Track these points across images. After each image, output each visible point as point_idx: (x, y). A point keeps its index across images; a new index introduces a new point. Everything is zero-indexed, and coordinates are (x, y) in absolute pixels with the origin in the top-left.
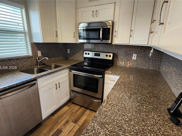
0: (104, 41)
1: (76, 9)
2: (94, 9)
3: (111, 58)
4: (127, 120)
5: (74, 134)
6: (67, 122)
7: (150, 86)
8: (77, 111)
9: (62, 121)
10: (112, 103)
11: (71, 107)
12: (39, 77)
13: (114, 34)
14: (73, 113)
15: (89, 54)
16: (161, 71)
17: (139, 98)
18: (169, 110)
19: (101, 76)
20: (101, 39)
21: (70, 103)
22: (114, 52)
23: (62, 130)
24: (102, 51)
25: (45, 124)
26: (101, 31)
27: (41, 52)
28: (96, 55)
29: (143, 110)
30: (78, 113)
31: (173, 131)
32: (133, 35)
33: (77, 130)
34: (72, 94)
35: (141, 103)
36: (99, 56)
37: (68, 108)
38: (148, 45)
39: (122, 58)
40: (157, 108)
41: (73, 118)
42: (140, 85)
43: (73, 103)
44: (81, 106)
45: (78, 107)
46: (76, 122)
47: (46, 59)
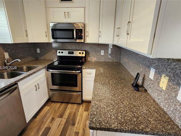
0: (78, 41)
1: (46, 8)
2: (66, 10)
3: (84, 55)
4: (113, 95)
5: (63, 126)
6: (53, 119)
7: (118, 73)
8: (59, 107)
9: (47, 119)
10: (100, 88)
11: (51, 106)
12: (19, 81)
13: (86, 34)
14: (55, 110)
15: (62, 52)
16: (121, 62)
17: (114, 82)
18: (132, 85)
19: (80, 71)
20: (75, 39)
21: (50, 103)
22: (86, 50)
23: (50, 127)
24: (75, 49)
25: (30, 128)
26: (74, 31)
27: (9, 53)
28: (69, 53)
29: (119, 88)
30: (61, 109)
31: (137, 94)
32: (101, 36)
33: (65, 122)
34: (51, 93)
35: (117, 84)
36: (73, 54)
37: (49, 107)
38: (113, 43)
39: (93, 54)
40: (126, 85)
41: (58, 114)
42: (112, 73)
43: (53, 102)
44: (62, 103)
45: (59, 104)
46: (61, 116)
47: (18, 61)
